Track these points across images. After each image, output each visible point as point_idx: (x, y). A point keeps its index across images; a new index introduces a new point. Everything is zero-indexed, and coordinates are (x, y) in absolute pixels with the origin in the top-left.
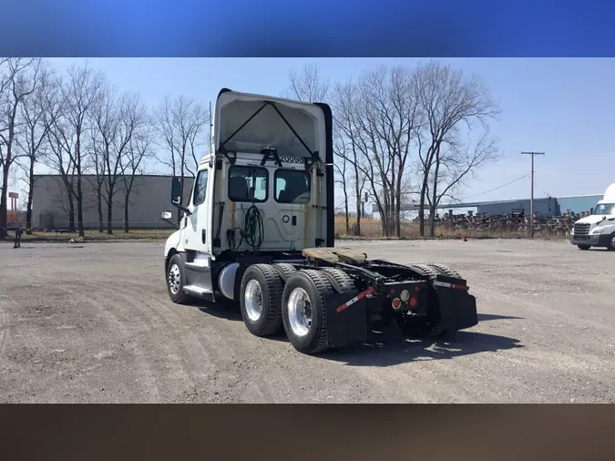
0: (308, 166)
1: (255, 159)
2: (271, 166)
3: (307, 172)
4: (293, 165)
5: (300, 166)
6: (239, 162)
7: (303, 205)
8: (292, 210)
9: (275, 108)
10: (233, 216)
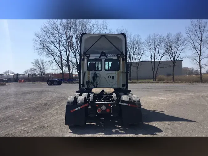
0: (118, 57)
1: (97, 56)
2: (103, 58)
4: (112, 57)
5: (115, 57)
6: (91, 58)
7: (117, 72)
8: (112, 74)
9: (105, 37)
10: (89, 76)
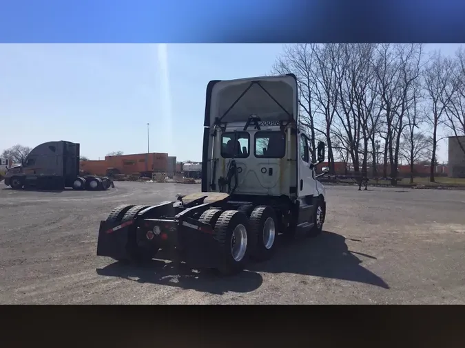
0: (282, 127)
1: (240, 126)
2: (252, 130)
3: (283, 132)
4: (269, 127)
5: (276, 128)
6: (228, 129)
8: (269, 164)
9: (259, 84)
10: (224, 168)
